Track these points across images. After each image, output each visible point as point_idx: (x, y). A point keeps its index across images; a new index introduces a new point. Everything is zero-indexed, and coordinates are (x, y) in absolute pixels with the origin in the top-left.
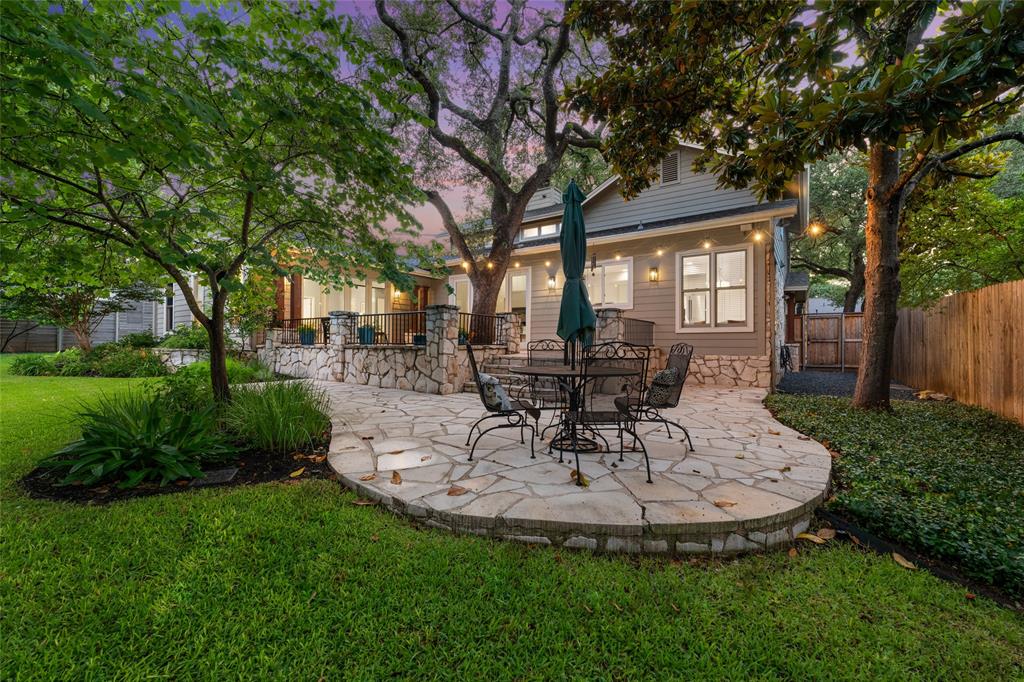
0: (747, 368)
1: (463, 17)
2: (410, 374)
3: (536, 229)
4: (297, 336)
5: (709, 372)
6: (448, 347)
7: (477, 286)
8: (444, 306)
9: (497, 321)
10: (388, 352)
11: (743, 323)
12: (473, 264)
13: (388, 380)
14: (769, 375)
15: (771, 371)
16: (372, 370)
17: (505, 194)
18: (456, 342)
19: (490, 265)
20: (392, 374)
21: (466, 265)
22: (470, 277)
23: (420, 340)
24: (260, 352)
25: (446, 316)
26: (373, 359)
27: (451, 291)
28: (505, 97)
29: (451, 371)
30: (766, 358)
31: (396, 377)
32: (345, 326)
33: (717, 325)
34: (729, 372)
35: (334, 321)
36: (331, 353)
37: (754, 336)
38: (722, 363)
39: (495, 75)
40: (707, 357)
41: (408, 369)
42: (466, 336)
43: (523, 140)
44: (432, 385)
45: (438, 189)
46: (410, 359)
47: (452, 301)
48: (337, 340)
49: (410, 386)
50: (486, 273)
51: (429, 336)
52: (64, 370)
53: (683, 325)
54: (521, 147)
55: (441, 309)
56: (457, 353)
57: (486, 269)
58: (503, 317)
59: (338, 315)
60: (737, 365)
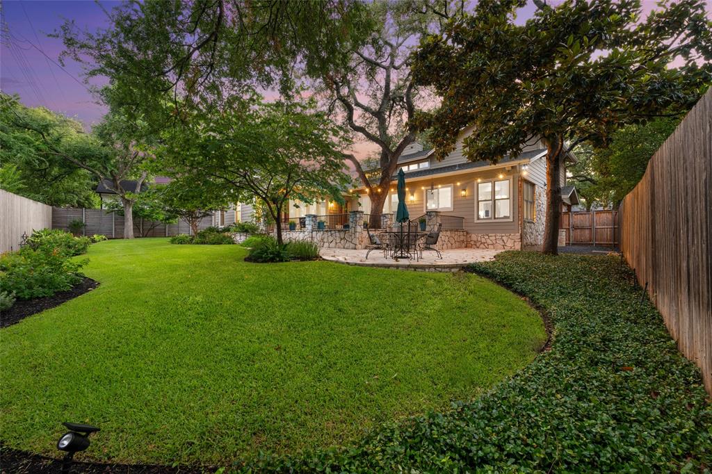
0: (509, 240)
1: (365, 59)
2: (342, 242)
3: (407, 167)
4: (288, 226)
5: (491, 243)
6: (359, 229)
7: (373, 200)
8: (357, 211)
9: (382, 218)
10: (333, 232)
11: (508, 217)
12: (371, 190)
13: (333, 245)
14: (520, 243)
15: (521, 241)
16: (325, 240)
17: (387, 152)
18: (362, 227)
19: (379, 190)
20: (334, 242)
21: (367, 190)
22: (370, 196)
23: (347, 226)
24: (271, 234)
25: (358, 216)
26: (326, 235)
27: (360, 205)
28: (388, 98)
29: (360, 239)
30: (519, 234)
31: (336, 243)
32: (312, 221)
33: (495, 218)
34: (501, 242)
35: (307, 219)
36: (306, 233)
37: (512, 223)
38: (497, 237)
39: (383, 84)
40: (490, 235)
41: (341, 239)
42: (367, 225)
43: (400, 114)
44: (352, 245)
45: (353, 153)
46: (342, 235)
47: (360, 209)
48: (309, 227)
49: (342, 247)
50: (377, 194)
51: (351, 225)
52: (194, 241)
53: (478, 219)
54: (399, 119)
55: (356, 212)
56: (363, 232)
57: (377, 192)
58: (385, 215)
59: (309, 216)
60: (504, 238)
